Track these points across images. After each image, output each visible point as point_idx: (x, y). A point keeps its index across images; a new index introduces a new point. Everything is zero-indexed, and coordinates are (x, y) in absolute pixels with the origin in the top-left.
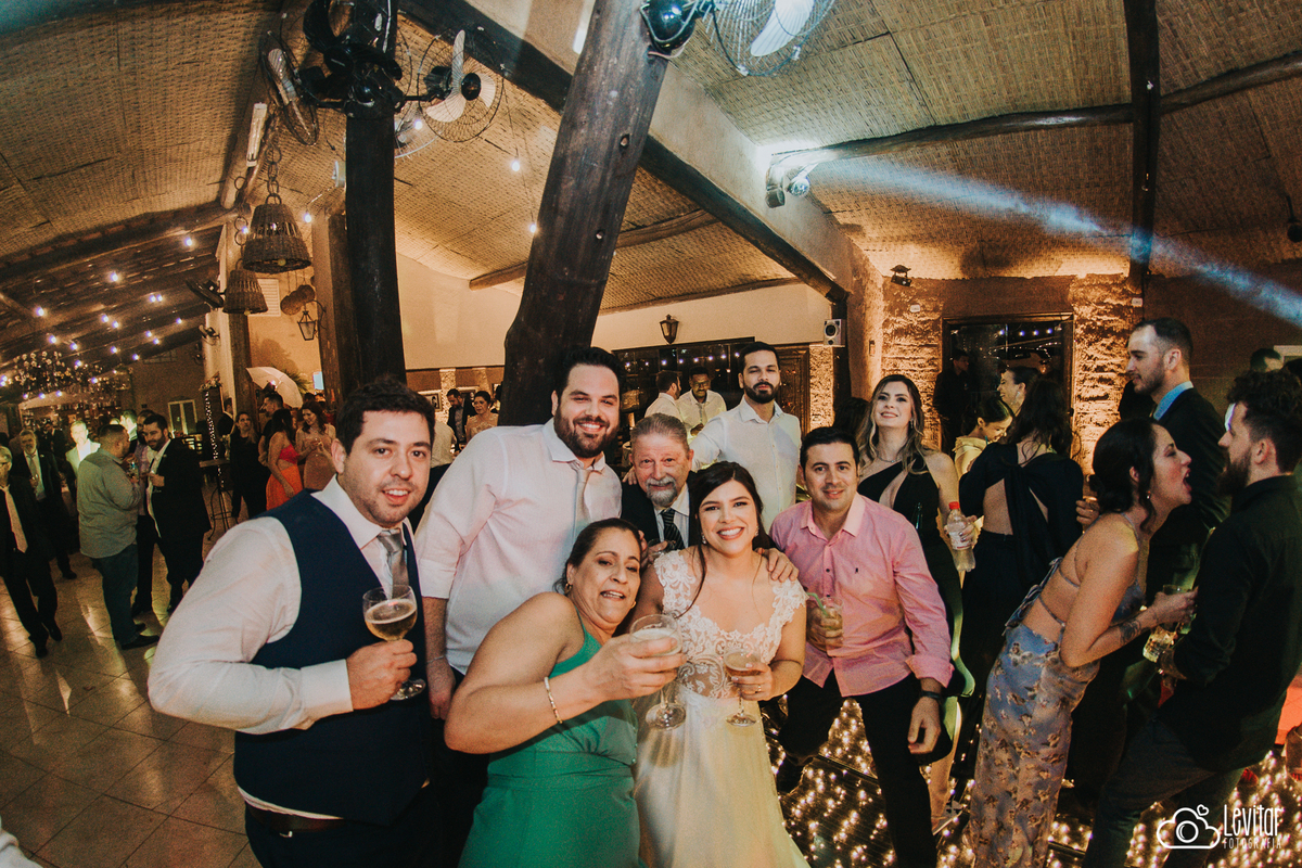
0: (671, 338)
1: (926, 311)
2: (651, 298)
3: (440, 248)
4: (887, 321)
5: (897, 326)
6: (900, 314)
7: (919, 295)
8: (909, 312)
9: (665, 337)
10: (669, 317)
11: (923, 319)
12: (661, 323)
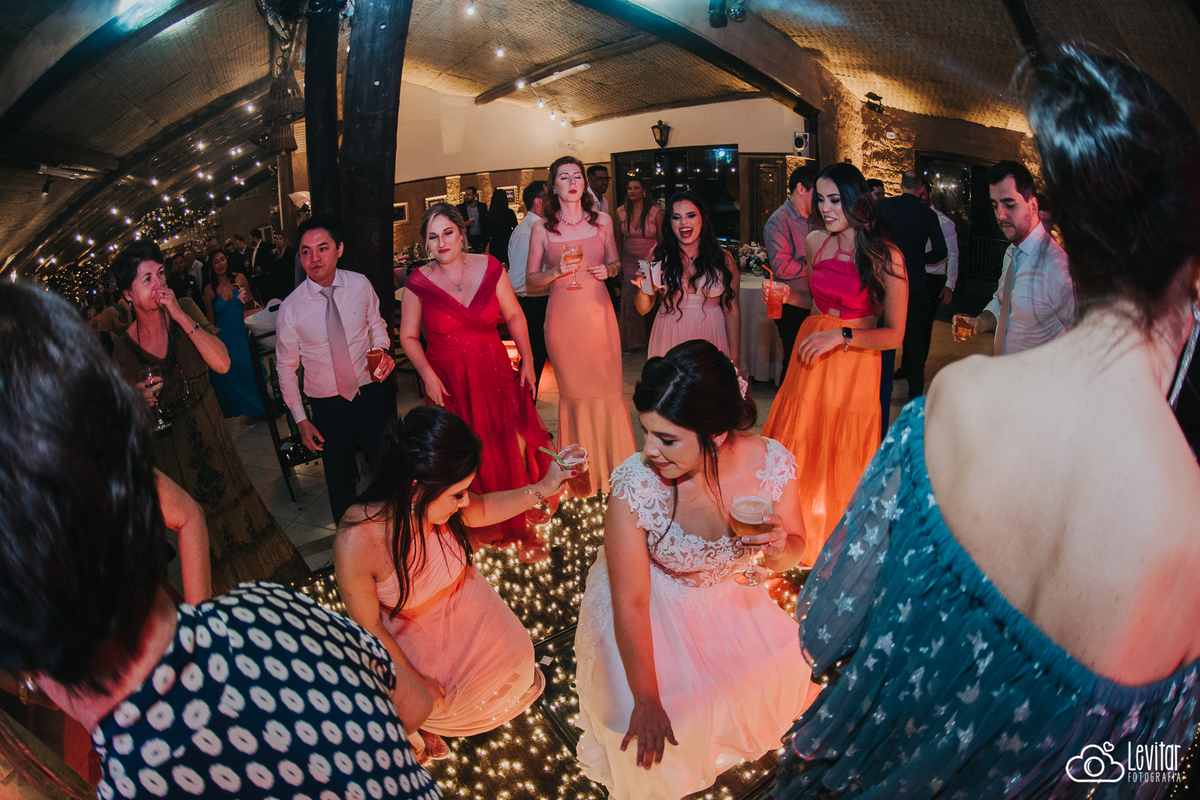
0: (663, 142)
1: (900, 139)
2: (645, 105)
3: (444, 75)
4: (866, 143)
5: (875, 149)
6: (877, 139)
7: (894, 123)
8: (885, 138)
9: (657, 141)
10: (660, 122)
11: (898, 146)
12: (653, 128)
